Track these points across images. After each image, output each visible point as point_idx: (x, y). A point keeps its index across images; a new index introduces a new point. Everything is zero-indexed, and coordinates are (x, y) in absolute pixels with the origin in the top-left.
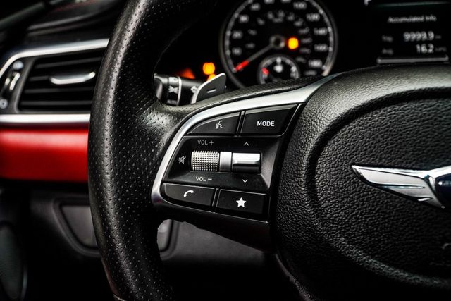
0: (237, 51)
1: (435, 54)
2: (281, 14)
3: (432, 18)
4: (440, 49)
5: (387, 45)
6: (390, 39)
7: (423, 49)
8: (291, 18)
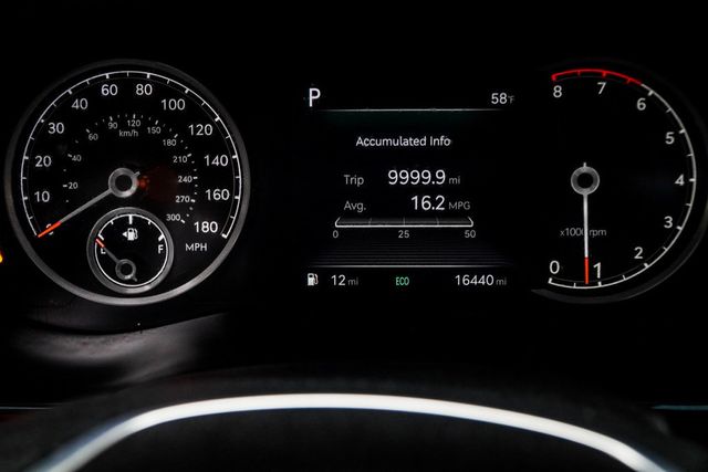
0: (44, 197)
1: (448, 215)
2: (135, 122)
3: (444, 141)
4: (459, 205)
5: (354, 193)
6: (359, 181)
7: (425, 203)
8: (156, 130)
